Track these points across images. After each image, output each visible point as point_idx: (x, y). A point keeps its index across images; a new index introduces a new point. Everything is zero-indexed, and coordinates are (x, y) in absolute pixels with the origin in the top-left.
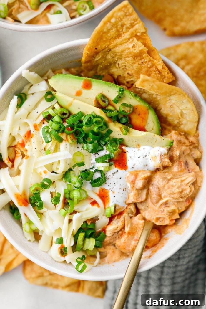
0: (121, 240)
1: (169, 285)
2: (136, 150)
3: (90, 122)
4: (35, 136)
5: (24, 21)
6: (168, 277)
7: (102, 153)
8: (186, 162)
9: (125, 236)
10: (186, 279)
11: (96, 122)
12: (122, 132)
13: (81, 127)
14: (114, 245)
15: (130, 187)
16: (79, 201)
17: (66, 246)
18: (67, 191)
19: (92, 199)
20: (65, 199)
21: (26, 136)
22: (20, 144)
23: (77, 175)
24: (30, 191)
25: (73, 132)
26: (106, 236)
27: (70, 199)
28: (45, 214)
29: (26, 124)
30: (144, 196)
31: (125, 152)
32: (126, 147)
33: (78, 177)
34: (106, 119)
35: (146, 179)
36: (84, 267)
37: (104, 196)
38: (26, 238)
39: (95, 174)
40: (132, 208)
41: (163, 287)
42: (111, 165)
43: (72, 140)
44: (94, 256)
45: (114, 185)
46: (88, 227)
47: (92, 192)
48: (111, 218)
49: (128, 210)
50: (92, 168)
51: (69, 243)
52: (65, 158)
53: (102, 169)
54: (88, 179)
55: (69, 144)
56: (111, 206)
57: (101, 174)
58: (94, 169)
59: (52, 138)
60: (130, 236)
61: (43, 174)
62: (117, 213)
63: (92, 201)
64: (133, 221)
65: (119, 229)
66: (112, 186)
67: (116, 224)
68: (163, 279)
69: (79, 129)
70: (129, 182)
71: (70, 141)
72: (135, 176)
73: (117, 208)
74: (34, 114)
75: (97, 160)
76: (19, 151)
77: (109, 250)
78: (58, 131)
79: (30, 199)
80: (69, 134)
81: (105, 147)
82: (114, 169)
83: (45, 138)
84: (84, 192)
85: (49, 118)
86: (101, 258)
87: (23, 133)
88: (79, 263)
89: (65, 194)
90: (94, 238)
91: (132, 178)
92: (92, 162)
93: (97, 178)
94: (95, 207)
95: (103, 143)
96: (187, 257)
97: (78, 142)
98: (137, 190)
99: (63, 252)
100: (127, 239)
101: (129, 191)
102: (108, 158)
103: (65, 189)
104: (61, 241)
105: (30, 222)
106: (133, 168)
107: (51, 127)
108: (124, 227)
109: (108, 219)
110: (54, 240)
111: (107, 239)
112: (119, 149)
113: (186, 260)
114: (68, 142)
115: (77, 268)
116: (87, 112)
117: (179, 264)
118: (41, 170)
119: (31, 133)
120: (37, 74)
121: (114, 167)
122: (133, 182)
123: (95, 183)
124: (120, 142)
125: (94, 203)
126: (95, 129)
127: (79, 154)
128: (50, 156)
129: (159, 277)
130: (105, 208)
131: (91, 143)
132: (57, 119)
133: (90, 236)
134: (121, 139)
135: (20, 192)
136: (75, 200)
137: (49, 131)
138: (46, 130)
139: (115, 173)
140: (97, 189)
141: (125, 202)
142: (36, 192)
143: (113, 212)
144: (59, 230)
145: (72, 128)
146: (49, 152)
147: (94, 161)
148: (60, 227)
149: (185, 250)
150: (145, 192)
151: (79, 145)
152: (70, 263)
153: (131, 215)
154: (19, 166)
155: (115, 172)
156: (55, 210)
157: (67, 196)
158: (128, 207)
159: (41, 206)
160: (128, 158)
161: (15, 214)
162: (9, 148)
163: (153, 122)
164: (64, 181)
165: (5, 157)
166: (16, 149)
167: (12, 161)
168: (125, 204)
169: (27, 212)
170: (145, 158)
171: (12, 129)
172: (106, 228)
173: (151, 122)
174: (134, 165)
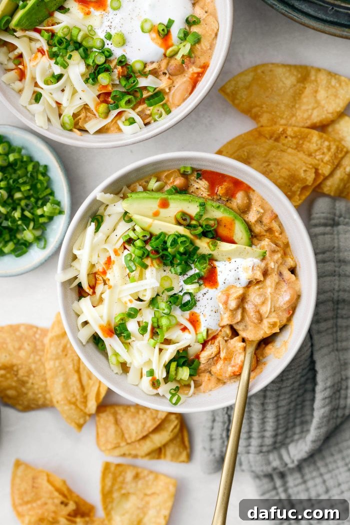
0: (217, 366)
1: (273, 410)
2: (227, 263)
3: (174, 242)
4: (116, 262)
5: (92, 131)
6: (271, 401)
7: (191, 273)
8: (281, 273)
9: (221, 363)
10: (292, 401)
11: (181, 242)
12: (210, 247)
13: (166, 249)
14: (210, 372)
15: (222, 308)
16: (168, 329)
17: (158, 378)
18: (155, 320)
19: (182, 324)
20: (153, 328)
21: (106, 264)
22: (100, 272)
23: (165, 300)
24: (116, 321)
26: (200, 363)
27: (158, 327)
28: (133, 344)
29: (106, 250)
30: (239, 317)
31: (215, 268)
32: (216, 262)
33: (167, 302)
34: (192, 237)
35: (238, 298)
36: (179, 399)
37: (194, 321)
38: (113, 371)
39: (184, 297)
40: (228, 331)
41: (266, 412)
42: (200, 285)
43: (158, 265)
44: (189, 386)
45: (204, 307)
46: (180, 355)
47: (182, 317)
48: (204, 344)
49: (223, 334)
50: (181, 292)
51: (160, 374)
52: (152, 287)
53: (191, 291)
54: (177, 304)
55: (155, 269)
56: (202, 331)
57: (191, 296)
58: (183, 292)
59: (136, 266)
60: (226, 362)
61: (129, 303)
62: (210, 338)
63: (182, 327)
64: (229, 344)
65: (213, 355)
66: (202, 309)
67: (211, 350)
68: (267, 403)
69: (165, 253)
70: (221, 302)
71: (157, 266)
72: (227, 296)
73: (210, 332)
74: (113, 238)
75: (186, 282)
76: (101, 278)
77: (205, 378)
78: (141, 257)
79: (116, 330)
80: (155, 259)
81: (193, 266)
82: (205, 289)
83: (129, 268)
84: (173, 318)
85: (130, 241)
86: (195, 387)
87: (103, 260)
88: (173, 395)
89: (153, 323)
90: (187, 366)
91: (224, 298)
92: (180, 284)
93: (187, 301)
94: (186, 335)
95: (192, 262)
96: (290, 378)
97: (165, 264)
98: (231, 310)
99: (155, 384)
100: (223, 365)
101: (222, 312)
102: (197, 278)
103: (153, 318)
104: (151, 373)
105: (116, 354)
106: (225, 283)
107: (134, 253)
108: (219, 353)
109: (201, 346)
110: (144, 372)
111: (202, 366)
112: (208, 266)
113: (291, 381)
114: (154, 267)
115: (171, 400)
116: (169, 232)
117: (282, 386)
118: (126, 299)
119: (112, 259)
120: (112, 195)
121: (204, 287)
122: (226, 303)
123: (185, 306)
124: (209, 258)
125: (185, 329)
126: (182, 249)
127: (166, 279)
128: (135, 284)
129: (262, 402)
130: (197, 334)
131: (178, 265)
132: (139, 243)
133: (183, 365)
134: (210, 255)
135: (104, 323)
136: (165, 328)
137: (132, 259)
138: (129, 259)
139: (205, 294)
140: (187, 314)
141: (219, 325)
142: (122, 322)
143: (205, 337)
144: (150, 362)
145: (157, 252)
146: (133, 281)
147: (182, 283)
148: (150, 359)
150: (239, 312)
151: (165, 268)
152: (164, 396)
153: (226, 338)
154: (102, 294)
155: (205, 292)
156: (143, 340)
157: (156, 325)
158: (223, 330)
159: (129, 336)
160: (219, 273)
161: (100, 345)
162: (88, 275)
163: (241, 231)
164: (151, 307)
165: (85, 286)
166: (97, 276)
167: (93, 287)
168: (218, 327)
169: (113, 343)
170: (237, 271)
171: (91, 256)
172: (199, 355)
173: (239, 232)
174: (225, 280)
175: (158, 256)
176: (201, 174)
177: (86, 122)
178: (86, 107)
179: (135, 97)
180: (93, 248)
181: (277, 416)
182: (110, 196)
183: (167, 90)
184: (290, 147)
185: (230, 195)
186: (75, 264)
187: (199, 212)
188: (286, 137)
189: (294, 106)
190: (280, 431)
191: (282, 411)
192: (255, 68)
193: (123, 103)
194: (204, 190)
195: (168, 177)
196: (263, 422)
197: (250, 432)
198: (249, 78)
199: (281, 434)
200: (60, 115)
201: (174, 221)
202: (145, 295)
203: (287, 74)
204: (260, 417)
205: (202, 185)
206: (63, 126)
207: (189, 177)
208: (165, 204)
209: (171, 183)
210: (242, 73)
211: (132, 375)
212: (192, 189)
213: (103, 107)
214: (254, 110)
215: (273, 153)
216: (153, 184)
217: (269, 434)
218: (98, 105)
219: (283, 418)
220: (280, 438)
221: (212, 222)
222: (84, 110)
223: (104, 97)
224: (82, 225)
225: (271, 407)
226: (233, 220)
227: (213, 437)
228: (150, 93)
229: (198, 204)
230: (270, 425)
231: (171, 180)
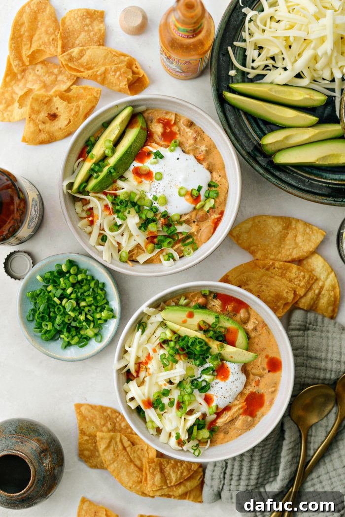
3: (194, 343)
4: (154, 358)
5: (141, 262)
6: (258, 454)
7: (207, 366)
12: (219, 349)
16: (189, 403)
18: (181, 397)
20: (179, 403)
21: (147, 358)
22: (143, 362)
23: (189, 383)
24: (154, 397)
27: (182, 402)
28: (164, 414)
29: (146, 349)
34: (206, 340)
37: (208, 400)
38: (149, 432)
39: (202, 383)
41: (253, 462)
43: (184, 358)
45: (217, 391)
46: (200, 422)
47: (199, 397)
50: (199, 378)
51: (184, 436)
52: (180, 374)
54: (197, 387)
55: (182, 363)
56: (213, 407)
57: (206, 382)
58: (201, 379)
59: (169, 362)
61: (163, 385)
71: (183, 359)
73: (218, 408)
74: (154, 339)
75: (203, 372)
76: (143, 367)
78: (174, 355)
79: (153, 404)
80: (182, 355)
81: (207, 361)
82: (217, 380)
84: (193, 397)
85: (165, 342)
87: (146, 355)
89: (179, 399)
93: (203, 386)
95: (206, 358)
99: (181, 443)
102: (211, 370)
103: (179, 396)
105: (152, 422)
118: (160, 383)
119: (151, 355)
120: (154, 309)
121: (217, 378)
123: (203, 389)
127: (189, 368)
128: (168, 372)
130: (209, 408)
131: (198, 359)
132: (171, 343)
134: (220, 354)
135: (145, 398)
136: (187, 403)
137: (166, 357)
139: (217, 383)
140: (203, 395)
142: (158, 398)
143: (216, 410)
144: (177, 428)
145: (183, 350)
146: (167, 370)
147: (200, 372)
148: (177, 426)
151: (189, 360)
154: (144, 377)
157: (180, 401)
159: (163, 408)
161: (141, 413)
162: (135, 364)
164: (179, 388)
165: (133, 371)
166: (141, 365)
167: (138, 372)
169: (150, 413)
171: (138, 351)
173: (241, 338)
175: (184, 352)
176: (217, 296)
177: (137, 256)
178: (138, 246)
179: (174, 239)
180: (139, 346)
181: (260, 464)
182: (152, 310)
183: (196, 233)
184: (276, 275)
185: (236, 311)
186: (126, 356)
187: (215, 323)
188: (274, 268)
189: (280, 246)
190: (261, 475)
191: (264, 461)
192: (254, 218)
193: (165, 244)
194: (218, 306)
195: (193, 296)
196: (250, 468)
197: (240, 475)
198: (249, 225)
199: (262, 477)
200: (119, 251)
201: (196, 328)
202: (175, 380)
203: (276, 224)
204: (249, 465)
205: (217, 303)
206: (120, 259)
207: (208, 297)
208: (191, 315)
209: (195, 301)
210: (244, 222)
211: (163, 437)
212: (209, 306)
213: (151, 246)
214: (252, 248)
215: (265, 278)
216: (183, 301)
217: (253, 477)
218: (147, 244)
219: (264, 466)
220: (260, 480)
221: (222, 330)
222: (136, 248)
223: (152, 239)
224: (133, 329)
225: (257, 458)
226: (238, 329)
227: (213, 478)
228: (184, 236)
229: (214, 317)
230: (255, 470)
231: (196, 299)
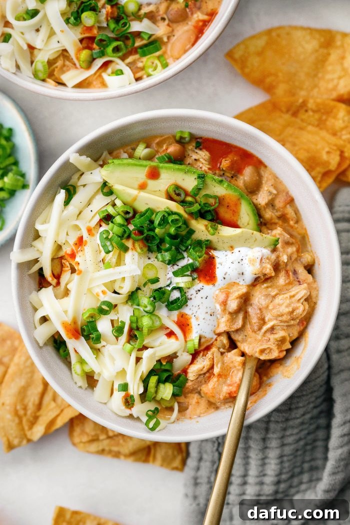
0: (209, 384)
1: (277, 448)
3: (164, 221)
4: (88, 244)
5: (71, 84)
6: (275, 436)
7: (183, 263)
8: (295, 271)
9: (214, 380)
10: (300, 439)
11: (172, 221)
12: (209, 231)
13: (153, 230)
14: (199, 393)
15: (220, 310)
16: (151, 331)
17: (132, 394)
18: (134, 319)
19: (168, 328)
20: (131, 329)
21: (76, 244)
22: (68, 255)
23: (148, 295)
24: (83, 317)
25: (143, 238)
26: (187, 379)
27: (138, 329)
28: (103, 350)
29: (77, 227)
30: (239, 323)
31: (214, 258)
32: (215, 251)
33: (150, 298)
34: (186, 216)
35: (241, 297)
36: (157, 424)
37: (184, 325)
38: (76, 383)
39: (172, 293)
40: (225, 340)
41: (268, 451)
42: (193, 280)
43: (141, 248)
44: (171, 409)
45: (197, 308)
46: (163, 368)
47: (168, 318)
48: (195, 355)
49: (218, 343)
50: (168, 286)
51: (136, 389)
52: (131, 275)
53: (182, 285)
54: (163, 300)
55: (137, 253)
56: (194, 338)
57: (181, 292)
58: (171, 286)
59: (113, 247)
60: (220, 379)
61: (101, 294)
62: (203, 348)
63: (168, 331)
64: (225, 358)
65: (205, 370)
66: (195, 309)
67: (202, 363)
68: (269, 438)
69: (151, 233)
70: (218, 303)
71: (139, 250)
72: (226, 294)
73: (203, 340)
74: (87, 213)
75: (176, 274)
76: (67, 264)
77: (193, 399)
78: (121, 237)
79: (83, 330)
80: (138, 240)
81: (185, 254)
82: (199, 285)
83: (104, 246)
84: (157, 319)
85: (108, 218)
86: (179, 411)
87: (73, 239)
88: (150, 418)
89: (131, 322)
90: (171, 383)
91: (222, 297)
92: (168, 276)
93: (175, 298)
94: (172, 340)
95: (184, 249)
96: (301, 407)
97: (150, 250)
98: (230, 313)
99: (129, 402)
100: (217, 383)
101: (219, 316)
102: (190, 269)
103: (131, 316)
104: (125, 387)
105: (82, 362)
106: (224, 278)
107: (112, 230)
108: (212, 367)
109: (190, 357)
110: (116, 387)
111: (189, 384)
112: (205, 255)
113: (301, 411)
114: (136, 251)
115: (147, 424)
116: (158, 208)
117: (290, 418)
118: (98, 290)
119: (84, 239)
120: (89, 159)
121: (198, 282)
122: (224, 303)
123: (173, 305)
124: (206, 244)
125: (171, 334)
126: (172, 230)
127: (150, 267)
128: (110, 271)
129: (262, 436)
130: (186, 341)
131: (167, 250)
132: (119, 220)
133: (166, 380)
134: (208, 241)
135: (69, 319)
136: (145, 330)
137: (109, 237)
138: (105, 236)
139: (199, 291)
140: (175, 314)
141: (214, 332)
142: (91, 320)
143: (197, 346)
144: (123, 372)
145: (141, 232)
146: (109, 266)
147: (171, 275)
148: (123, 369)
149: (299, 397)
150: (241, 316)
151: (150, 255)
152: (138, 418)
153: (222, 350)
154: (67, 284)
155: (199, 289)
156: (116, 344)
157: (134, 326)
158: (218, 339)
159: (98, 339)
160: (218, 265)
161: (61, 351)
162: (53, 259)
163: (248, 214)
164: (130, 304)
165: (48, 273)
166: (63, 261)
167: (57, 277)
168: (214, 334)
169: (78, 347)
170: (241, 263)
171: (57, 234)
172: (187, 369)
173: (246, 214)
174: (225, 274)
175: (142, 237)
176: (202, 143)
177: (63, 72)
178: (64, 53)
179: (126, 45)
180: (61, 223)
181: (281, 456)
182: (85, 160)
183: (165, 39)
184: (310, 124)
185: (236, 171)
186: (37, 243)
187: (197, 186)
188: (306, 111)
189: (315, 75)
190: (284, 477)
191: (288, 450)
192: (269, 32)
193: (110, 49)
194: (204, 162)
195: (160, 144)
196: (263, 463)
197: (245, 476)
198: (261, 42)
199: (285, 481)
200: (32, 63)
201: (164, 195)
202: (122, 288)
203: (308, 37)
204: (260, 456)
205: (202, 156)
206: (35, 75)
207: (186, 146)
208: (154, 174)
209: (164, 151)
211: (101, 390)
212: (189, 161)
213: (85, 54)
214: (268, 80)
215: (290, 130)
216: (141, 151)
217: (269, 480)
218: (79, 51)
219: (289, 461)
220: (283, 486)
221: (212, 201)
222: (61, 58)
223: (87, 42)
224: (47, 197)
225: (274, 443)
226: (239, 199)
227: (199, 481)
228: (145, 42)
229: (196, 176)
230: (272, 468)
231: (164, 148)
